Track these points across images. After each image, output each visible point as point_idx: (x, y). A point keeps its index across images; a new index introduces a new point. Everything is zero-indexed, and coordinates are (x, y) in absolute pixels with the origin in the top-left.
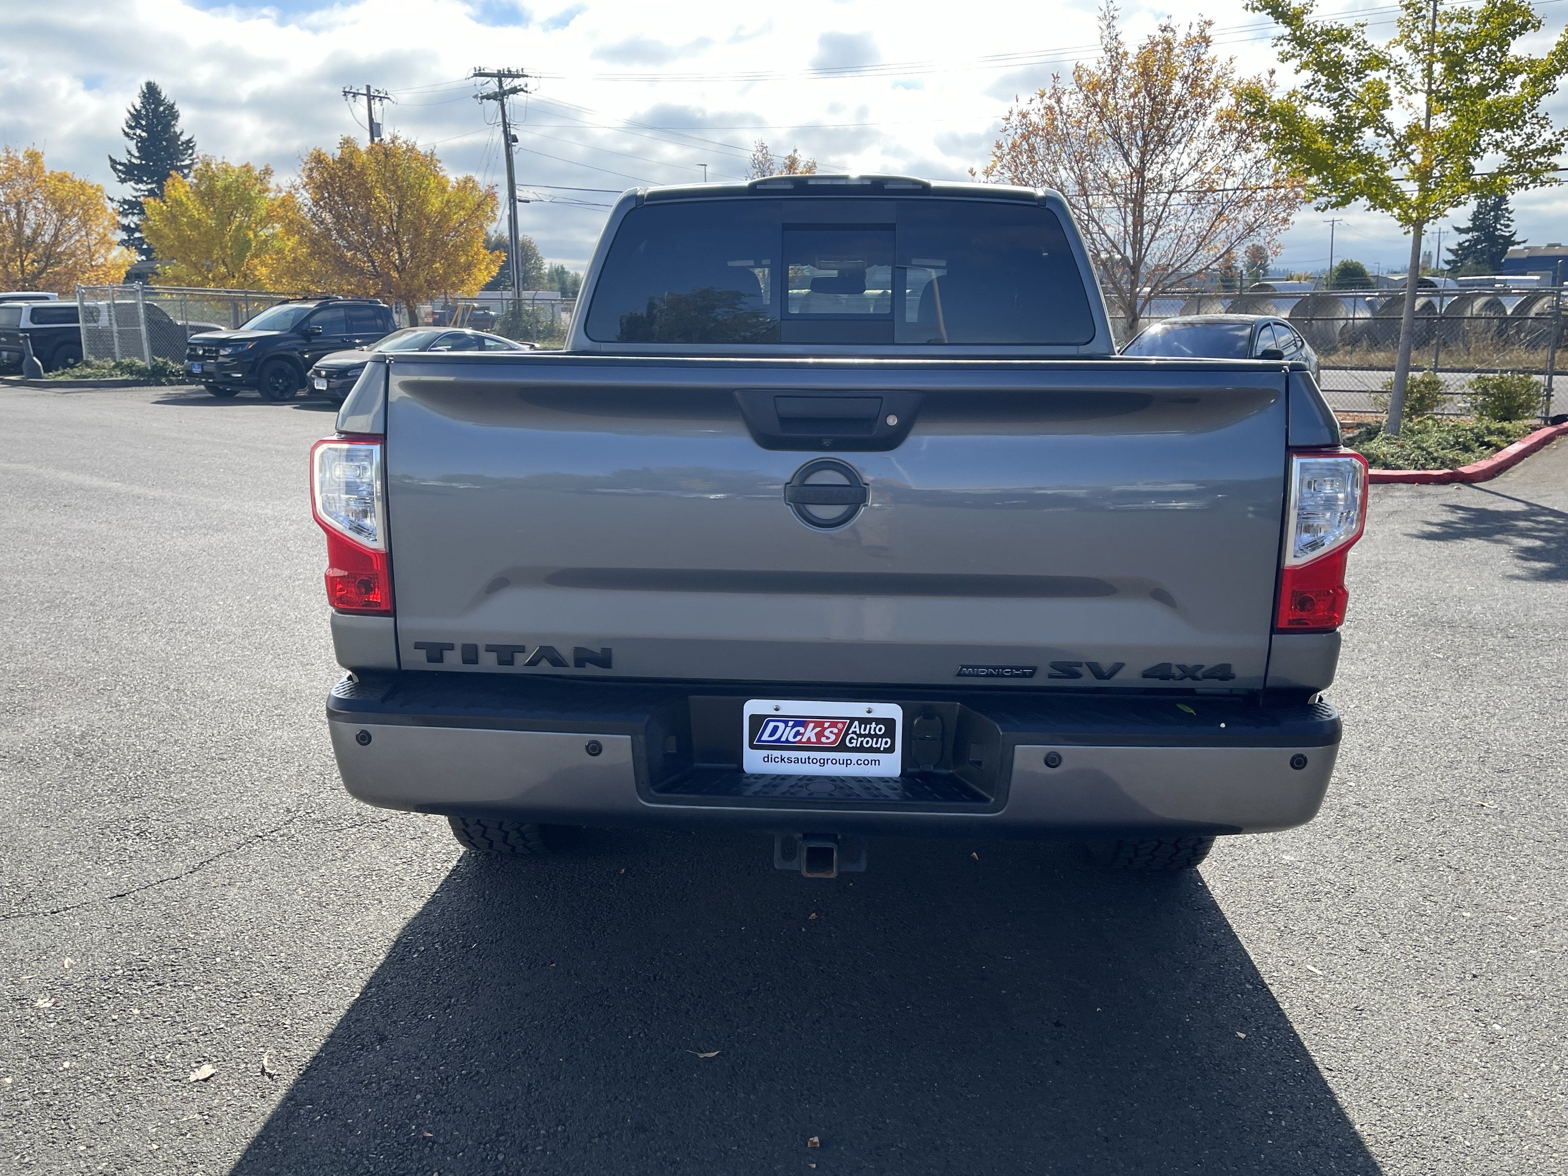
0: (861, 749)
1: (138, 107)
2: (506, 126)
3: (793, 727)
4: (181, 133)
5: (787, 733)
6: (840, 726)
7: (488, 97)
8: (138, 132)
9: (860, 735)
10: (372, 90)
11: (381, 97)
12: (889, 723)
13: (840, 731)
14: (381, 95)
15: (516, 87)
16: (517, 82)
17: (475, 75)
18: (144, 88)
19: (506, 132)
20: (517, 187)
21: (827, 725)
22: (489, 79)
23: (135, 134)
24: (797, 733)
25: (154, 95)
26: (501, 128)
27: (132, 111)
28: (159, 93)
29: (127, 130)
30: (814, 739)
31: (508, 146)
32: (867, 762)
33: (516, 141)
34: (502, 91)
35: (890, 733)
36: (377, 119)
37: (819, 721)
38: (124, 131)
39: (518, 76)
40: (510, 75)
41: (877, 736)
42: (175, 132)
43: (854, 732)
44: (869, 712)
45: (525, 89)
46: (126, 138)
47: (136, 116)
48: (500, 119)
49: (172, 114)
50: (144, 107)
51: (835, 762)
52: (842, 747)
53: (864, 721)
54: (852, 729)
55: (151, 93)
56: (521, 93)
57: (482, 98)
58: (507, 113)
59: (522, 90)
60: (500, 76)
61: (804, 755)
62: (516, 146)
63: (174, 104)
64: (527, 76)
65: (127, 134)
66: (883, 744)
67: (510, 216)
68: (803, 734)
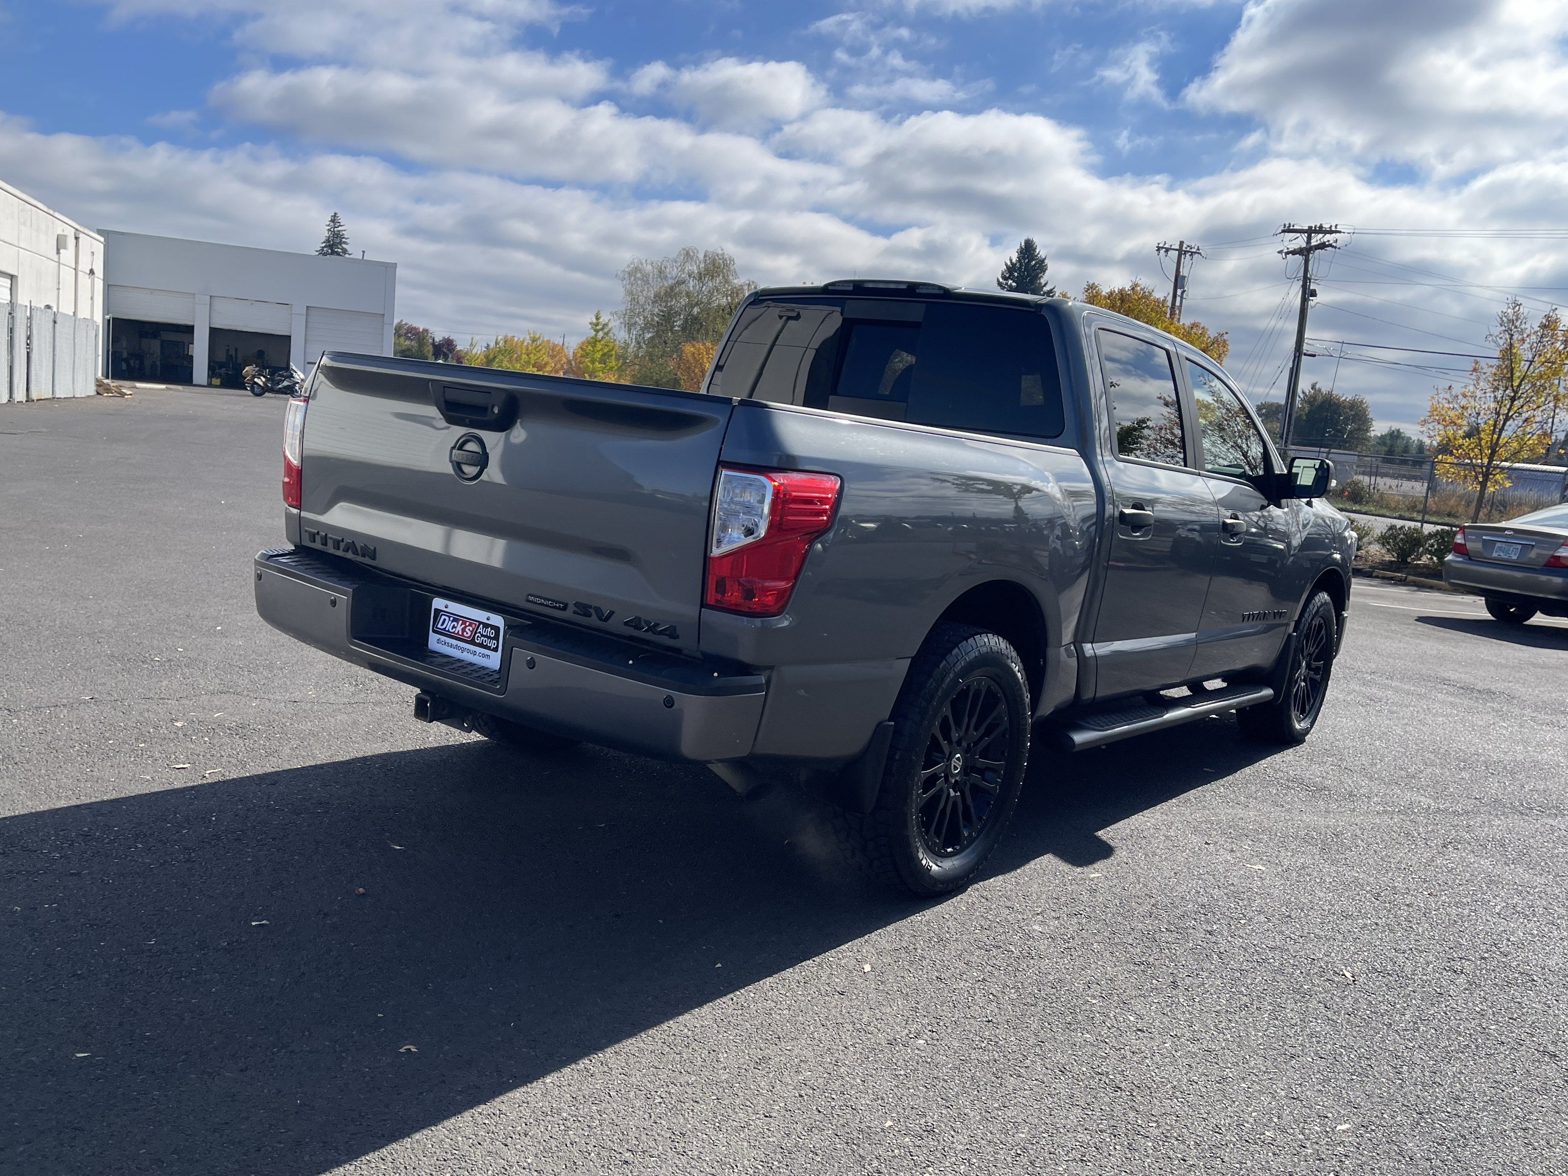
0: (481, 645)
1: (1014, 261)
2: (1306, 280)
3: (452, 621)
4: (1045, 285)
5: (449, 625)
6: (473, 625)
7: (1294, 253)
8: (1010, 282)
9: (482, 635)
10: (1185, 246)
11: (1192, 253)
12: (496, 629)
13: (473, 629)
14: (1193, 250)
15: (1324, 243)
16: (1328, 238)
17: (1283, 231)
18: (1023, 244)
19: (1304, 287)
20: (1306, 341)
21: (467, 624)
22: (1299, 235)
23: (1007, 284)
24: (454, 627)
25: (1030, 252)
26: (1301, 283)
27: (1009, 264)
28: (1035, 250)
29: (1001, 280)
30: (460, 633)
31: (1304, 301)
32: (484, 656)
33: (1315, 296)
34: (1308, 247)
35: (496, 638)
36: (1184, 272)
37: (464, 620)
38: (998, 280)
39: (1331, 232)
40: (1321, 230)
41: (489, 637)
42: (1040, 283)
43: (480, 632)
44: (488, 619)
45: (1334, 244)
46: (999, 287)
47: (1011, 269)
48: (1301, 274)
49: (1041, 267)
50: (1019, 261)
51: (469, 651)
52: (472, 642)
53: (486, 626)
54: (479, 630)
55: (1028, 249)
56: (1329, 249)
57: (1287, 253)
58: (1310, 269)
59: (1331, 245)
60: (1310, 232)
61: (454, 642)
62: (1313, 301)
63: (1045, 258)
64: (1340, 232)
65: (1000, 284)
66: (492, 644)
67: (1292, 369)
68: (456, 628)
